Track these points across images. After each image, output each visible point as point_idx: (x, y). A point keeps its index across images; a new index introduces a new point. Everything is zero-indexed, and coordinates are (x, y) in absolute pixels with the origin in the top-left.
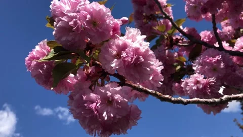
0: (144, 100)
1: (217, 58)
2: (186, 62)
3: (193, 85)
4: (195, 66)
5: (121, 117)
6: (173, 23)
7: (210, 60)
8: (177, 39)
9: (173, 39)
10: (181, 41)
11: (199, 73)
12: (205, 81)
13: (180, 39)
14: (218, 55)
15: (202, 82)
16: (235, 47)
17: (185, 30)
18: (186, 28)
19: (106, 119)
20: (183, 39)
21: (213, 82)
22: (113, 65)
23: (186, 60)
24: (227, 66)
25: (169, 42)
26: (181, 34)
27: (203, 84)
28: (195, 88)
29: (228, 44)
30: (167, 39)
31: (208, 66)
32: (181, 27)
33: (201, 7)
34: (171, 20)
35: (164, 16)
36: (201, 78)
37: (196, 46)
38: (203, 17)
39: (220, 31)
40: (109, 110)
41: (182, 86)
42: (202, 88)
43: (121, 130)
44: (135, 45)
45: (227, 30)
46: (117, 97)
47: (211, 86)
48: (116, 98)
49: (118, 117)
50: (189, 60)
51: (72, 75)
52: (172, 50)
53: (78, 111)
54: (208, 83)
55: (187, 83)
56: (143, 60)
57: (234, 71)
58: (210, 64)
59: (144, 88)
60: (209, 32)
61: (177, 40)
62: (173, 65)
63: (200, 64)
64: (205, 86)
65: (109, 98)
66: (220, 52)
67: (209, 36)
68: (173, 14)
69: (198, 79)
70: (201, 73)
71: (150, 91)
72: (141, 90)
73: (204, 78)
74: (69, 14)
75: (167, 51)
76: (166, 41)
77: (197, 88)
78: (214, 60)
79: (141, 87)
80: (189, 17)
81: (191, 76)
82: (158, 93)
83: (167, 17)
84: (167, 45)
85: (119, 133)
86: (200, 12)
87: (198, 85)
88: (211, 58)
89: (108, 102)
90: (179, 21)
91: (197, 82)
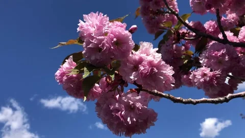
0: (159, 101)
1: (221, 52)
2: (193, 54)
3: (200, 77)
4: (202, 60)
5: (142, 121)
6: (178, 18)
7: (216, 54)
8: (183, 32)
9: (179, 33)
10: (187, 35)
11: (205, 66)
12: (212, 73)
13: (186, 33)
14: (223, 48)
15: (209, 75)
16: (239, 36)
17: (191, 24)
18: (191, 22)
19: (130, 123)
20: (189, 32)
21: (219, 74)
22: (132, 77)
23: (193, 53)
24: (231, 59)
25: (176, 36)
26: (186, 28)
27: (210, 77)
28: (202, 80)
29: (232, 34)
30: (174, 33)
31: (214, 60)
32: (187, 22)
33: (205, 4)
34: (177, 15)
35: (170, 12)
36: (207, 71)
37: (202, 39)
38: (208, 11)
39: (225, 18)
40: (132, 116)
41: (190, 78)
42: (209, 80)
43: (141, 130)
44: (150, 58)
45: (232, 17)
46: (139, 105)
47: (217, 78)
48: (137, 106)
49: (140, 121)
50: (195, 52)
51: (97, 85)
52: (180, 43)
53: (106, 118)
54: (214, 76)
55: (195, 76)
56: (157, 71)
57: (239, 62)
58: (216, 57)
59: (159, 92)
60: (214, 22)
61: (184, 34)
62: (181, 58)
63: (206, 57)
64: (212, 78)
65: (131, 106)
66: (225, 46)
67: (214, 26)
68: (178, 6)
69: (205, 72)
70: (208, 66)
71: (164, 94)
72: (157, 94)
73: (210, 71)
74: (98, 38)
75: (174, 46)
76: (173, 36)
77: (205, 80)
78: (219, 54)
79: (156, 91)
80: (194, 12)
81: (199, 69)
82: (171, 96)
83: (173, 13)
84: (174, 39)
85: (139, 133)
86: (205, 8)
87: (205, 77)
88: (216, 52)
89: (131, 109)
90: (185, 16)
91: (204, 75)
